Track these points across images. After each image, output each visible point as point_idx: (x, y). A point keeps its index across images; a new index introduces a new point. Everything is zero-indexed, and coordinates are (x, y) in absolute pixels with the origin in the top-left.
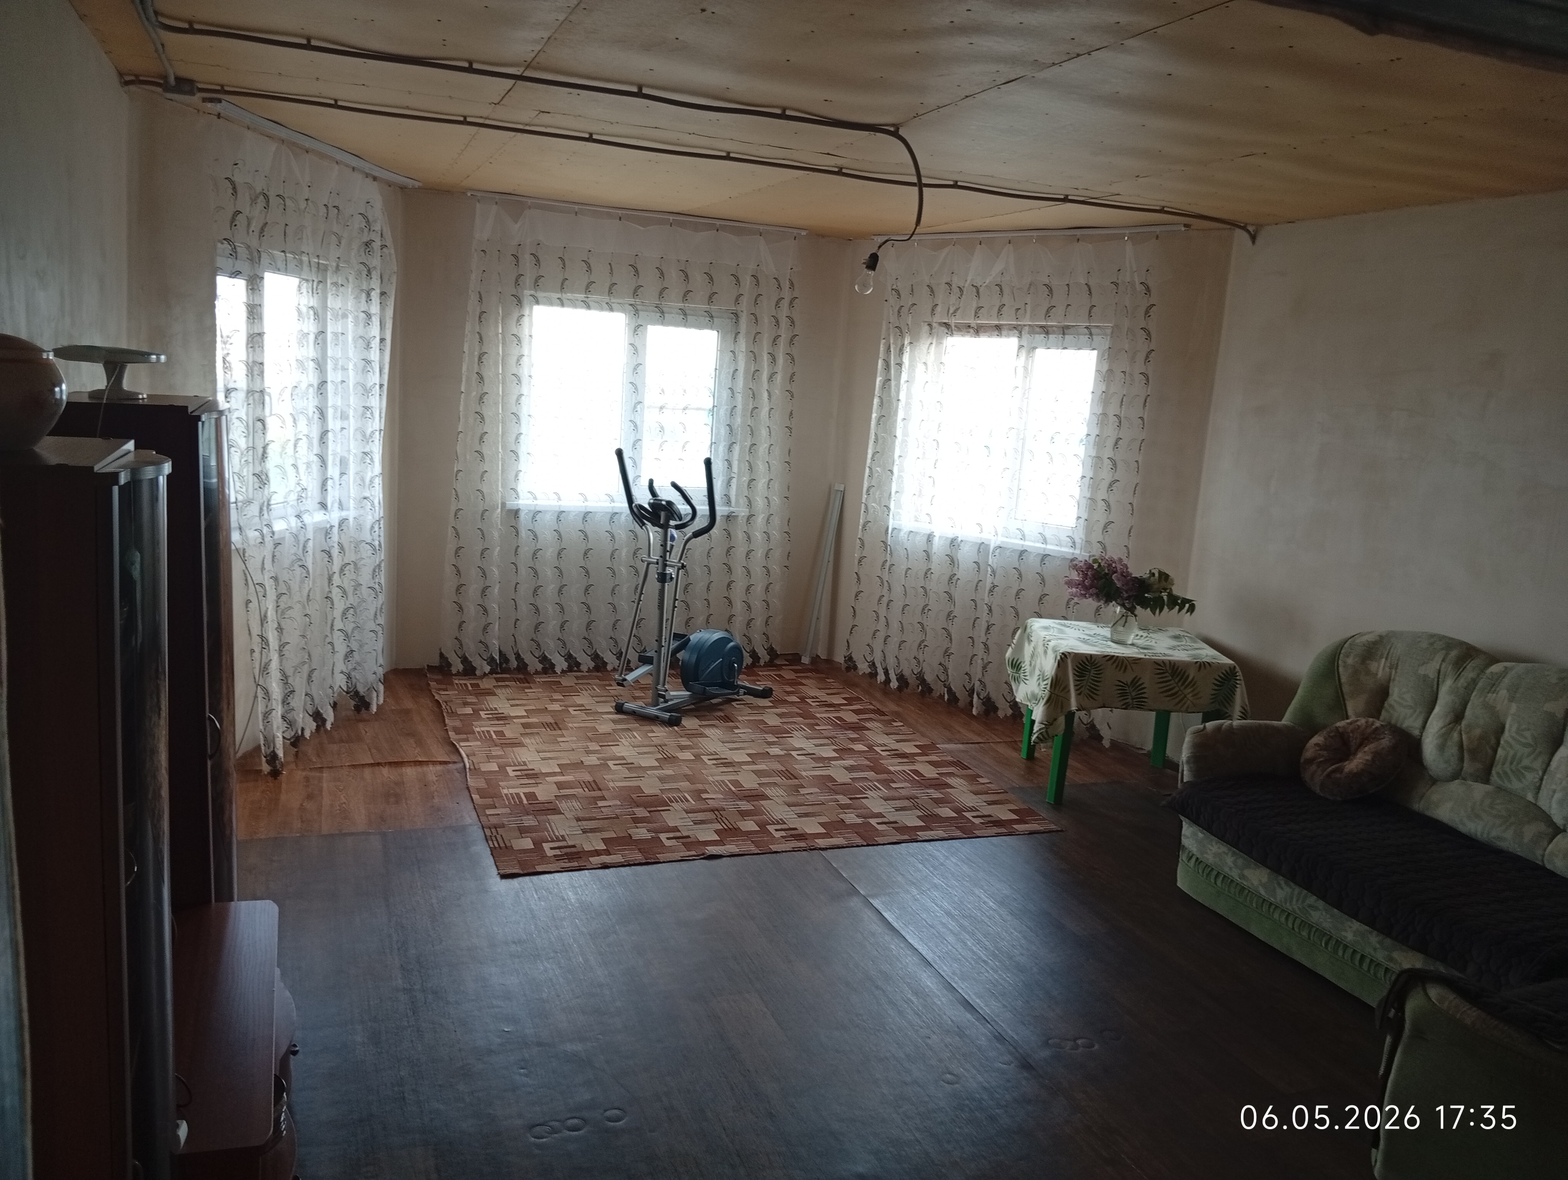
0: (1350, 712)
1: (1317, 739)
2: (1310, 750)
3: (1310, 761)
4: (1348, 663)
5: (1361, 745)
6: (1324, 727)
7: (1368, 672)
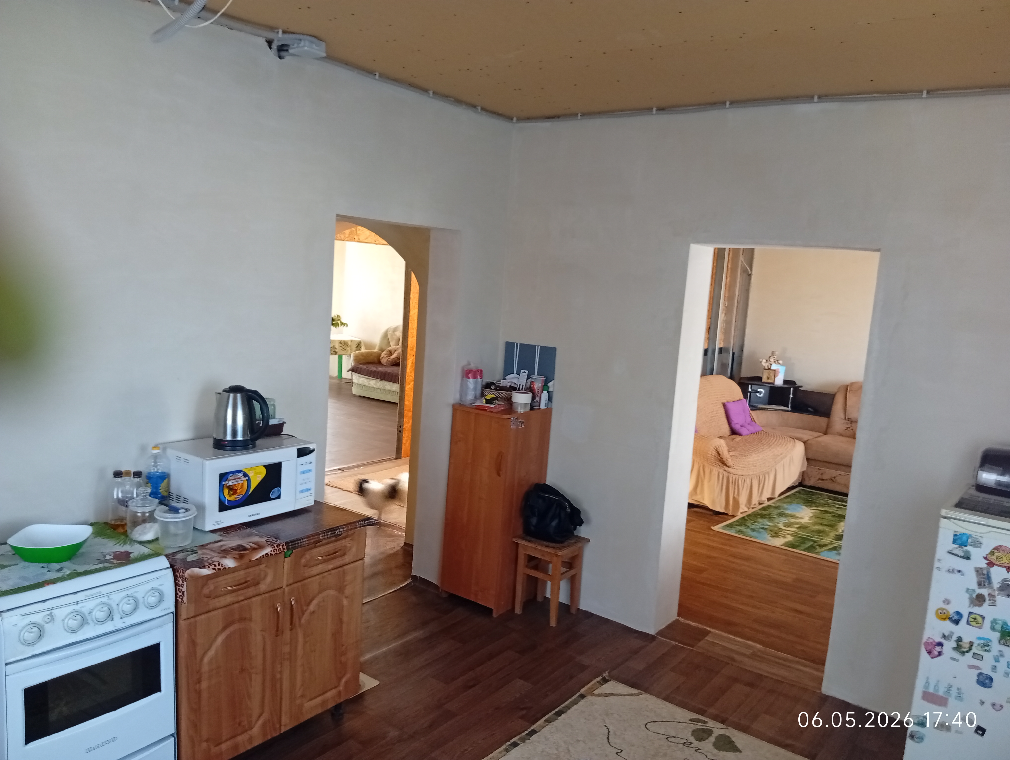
0: (391, 345)
1: (384, 352)
2: (382, 355)
3: (383, 358)
4: (390, 333)
5: (394, 352)
6: (385, 350)
7: (395, 335)
